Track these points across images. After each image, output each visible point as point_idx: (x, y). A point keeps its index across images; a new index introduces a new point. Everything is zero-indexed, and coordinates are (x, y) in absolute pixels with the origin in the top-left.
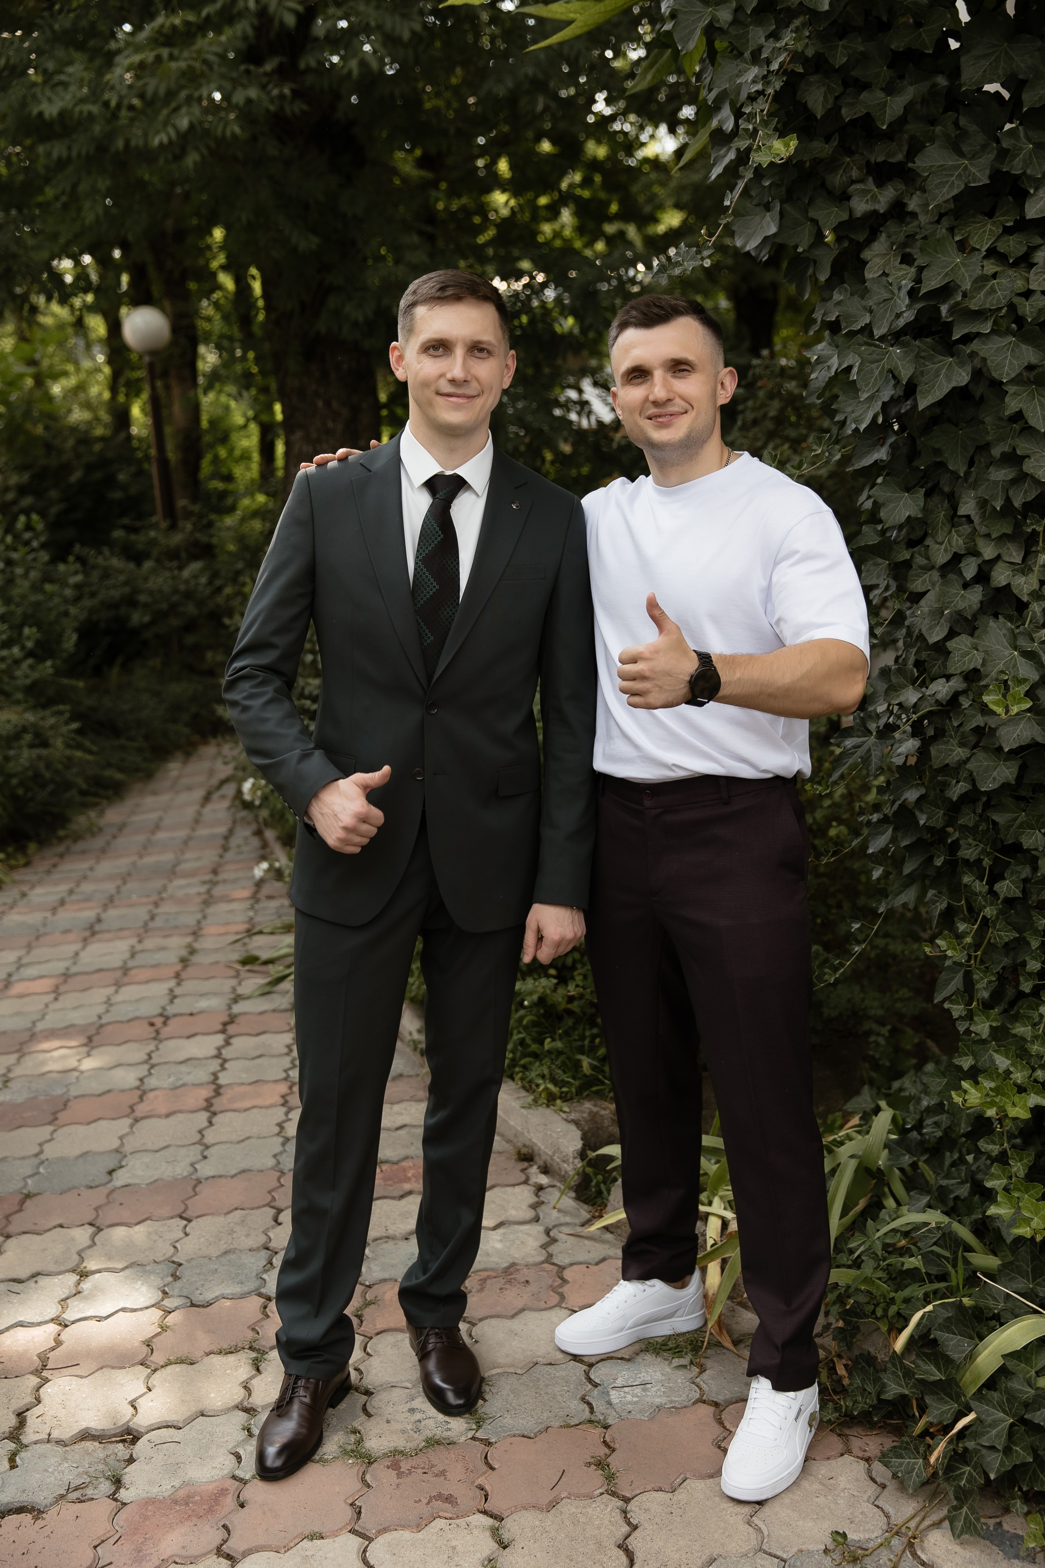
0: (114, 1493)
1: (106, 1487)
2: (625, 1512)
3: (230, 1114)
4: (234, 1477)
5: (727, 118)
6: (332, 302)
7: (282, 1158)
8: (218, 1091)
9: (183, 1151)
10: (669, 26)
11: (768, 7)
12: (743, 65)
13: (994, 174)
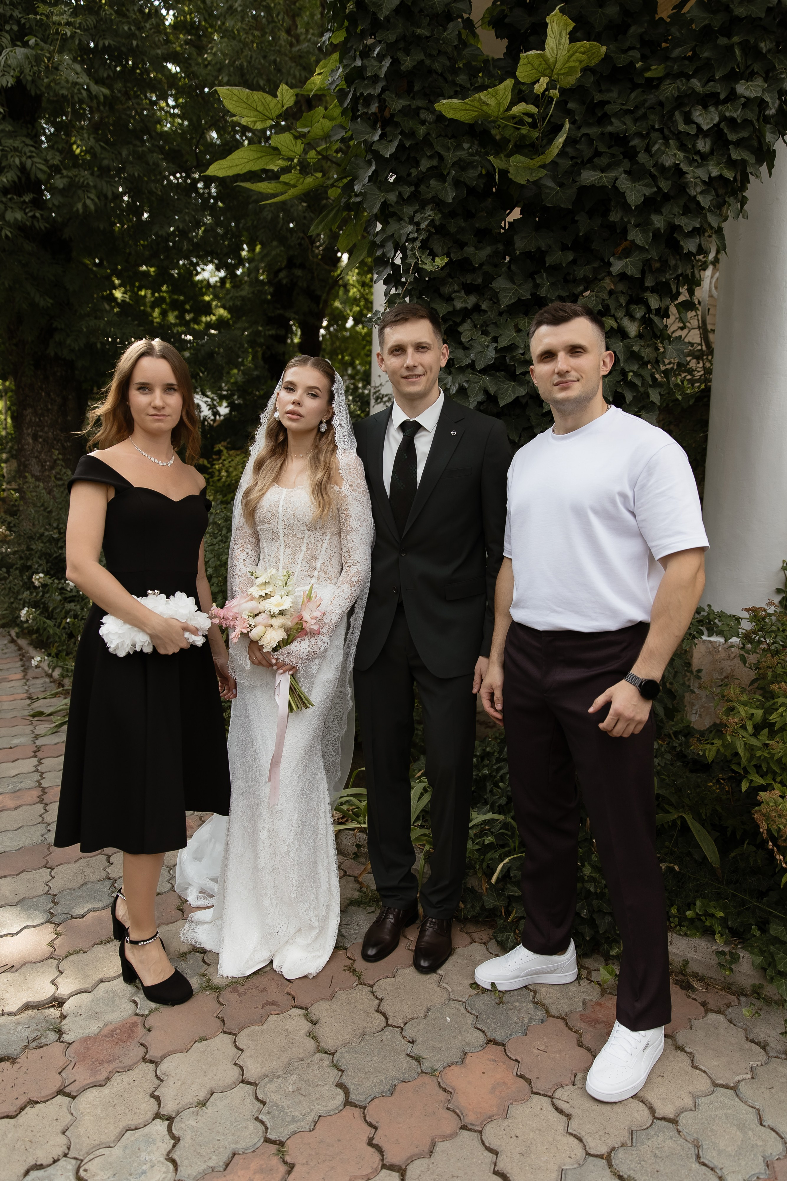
0: (59, 1038)
1: (52, 1036)
2: (372, 992)
4: (136, 1014)
5: (390, 251)
6: (57, 337)
8: (44, 791)
9: (33, 828)
10: (358, 199)
11: (415, 197)
12: (404, 224)
13: (531, 295)
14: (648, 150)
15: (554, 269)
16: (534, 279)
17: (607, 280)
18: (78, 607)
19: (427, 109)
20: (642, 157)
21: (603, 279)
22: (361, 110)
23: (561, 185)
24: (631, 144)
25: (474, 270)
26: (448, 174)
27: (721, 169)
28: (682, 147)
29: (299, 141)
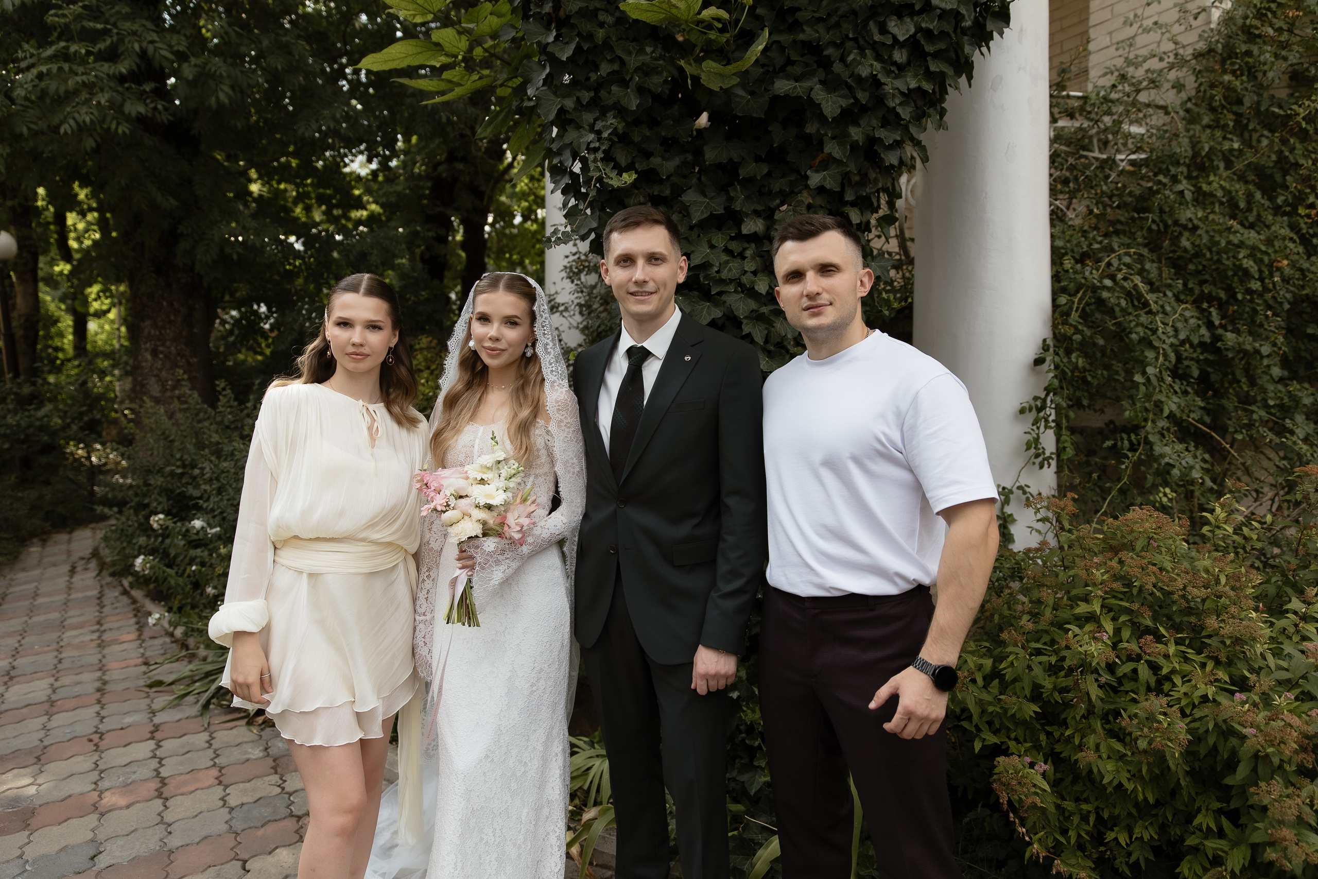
3: (179, 797)
5: (567, 159)
7: (233, 823)
8: (163, 782)
9: (150, 831)
10: (532, 104)
11: (594, 103)
12: (584, 132)
13: (725, 209)
14: (843, 60)
15: (748, 182)
16: (727, 193)
17: (805, 194)
18: (206, 553)
19: (606, 11)
20: (837, 67)
21: (800, 192)
22: (534, 9)
23: (752, 93)
24: (825, 53)
25: (661, 181)
26: (631, 79)
27: (919, 80)
28: (878, 57)
29: (464, 38)
